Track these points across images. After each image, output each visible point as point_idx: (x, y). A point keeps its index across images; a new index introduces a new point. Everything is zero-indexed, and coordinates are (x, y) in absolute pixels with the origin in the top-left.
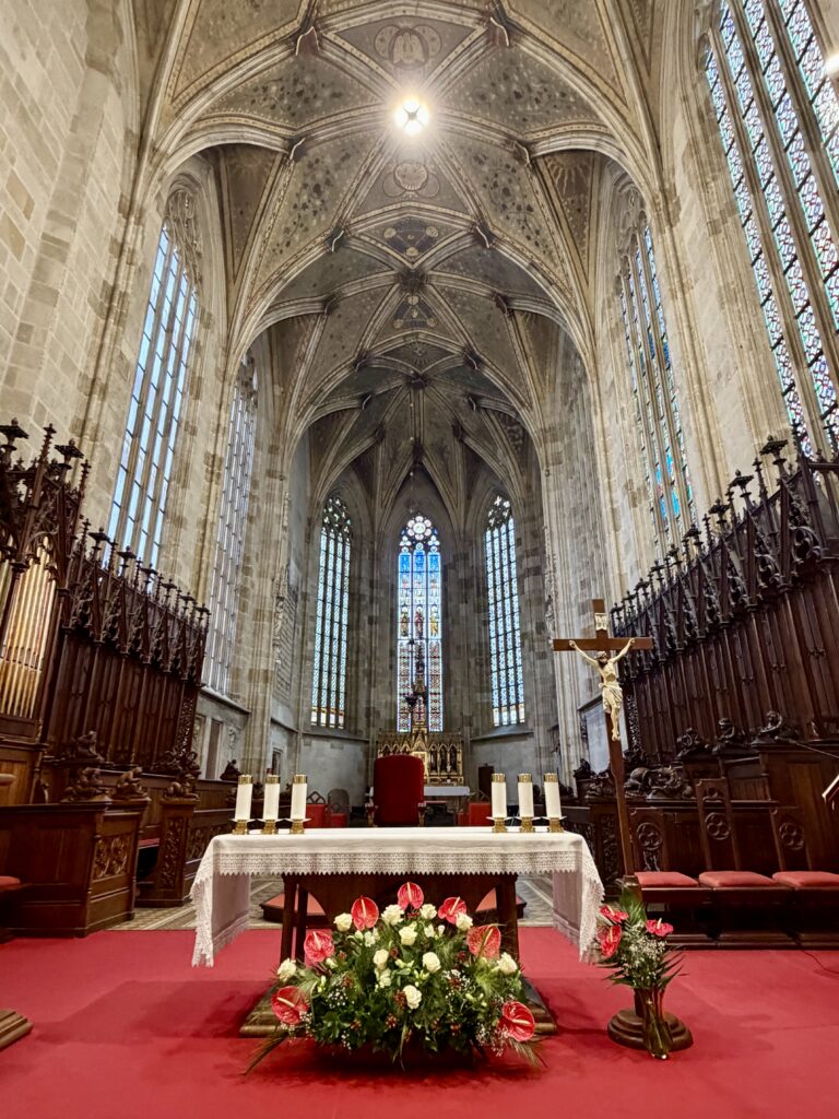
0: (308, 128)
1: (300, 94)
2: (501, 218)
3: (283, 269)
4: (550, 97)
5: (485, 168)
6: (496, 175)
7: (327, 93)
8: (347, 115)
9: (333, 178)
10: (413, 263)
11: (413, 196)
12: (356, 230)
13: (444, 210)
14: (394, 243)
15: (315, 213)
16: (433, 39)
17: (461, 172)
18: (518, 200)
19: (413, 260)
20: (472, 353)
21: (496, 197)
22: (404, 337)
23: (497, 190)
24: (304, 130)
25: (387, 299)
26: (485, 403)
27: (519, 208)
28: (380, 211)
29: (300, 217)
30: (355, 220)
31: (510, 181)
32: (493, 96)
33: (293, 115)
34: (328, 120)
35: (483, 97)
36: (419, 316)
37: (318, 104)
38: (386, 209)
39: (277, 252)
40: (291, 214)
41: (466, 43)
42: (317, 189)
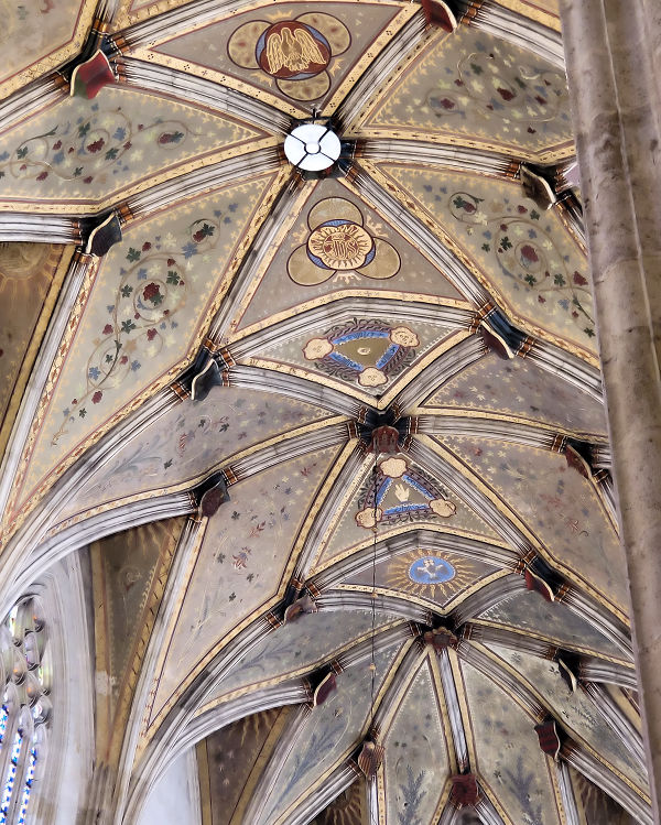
0: (123, 196)
1: (96, 147)
2: (531, 300)
3: (88, 444)
4: (558, 93)
5: (481, 217)
6: (504, 227)
7: (149, 137)
8: (197, 164)
9: (182, 269)
10: (378, 397)
11: (353, 280)
12: (241, 353)
13: (417, 298)
14: (329, 365)
15: (152, 334)
16: (334, 30)
17: (436, 229)
18: (554, 266)
19: (377, 392)
20: (540, 565)
21: (512, 265)
22: (388, 542)
23: (510, 252)
24: (114, 200)
25: (336, 470)
26: (594, 672)
27: (559, 280)
28: (290, 313)
29: (119, 346)
30: (239, 336)
31: (532, 234)
32: (464, 101)
33: (89, 180)
34: (161, 178)
35: (447, 104)
36: (414, 496)
37: (136, 156)
38: (300, 308)
39: (76, 414)
40: (98, 343)
41: (394, 27)
42: (152, 292)
